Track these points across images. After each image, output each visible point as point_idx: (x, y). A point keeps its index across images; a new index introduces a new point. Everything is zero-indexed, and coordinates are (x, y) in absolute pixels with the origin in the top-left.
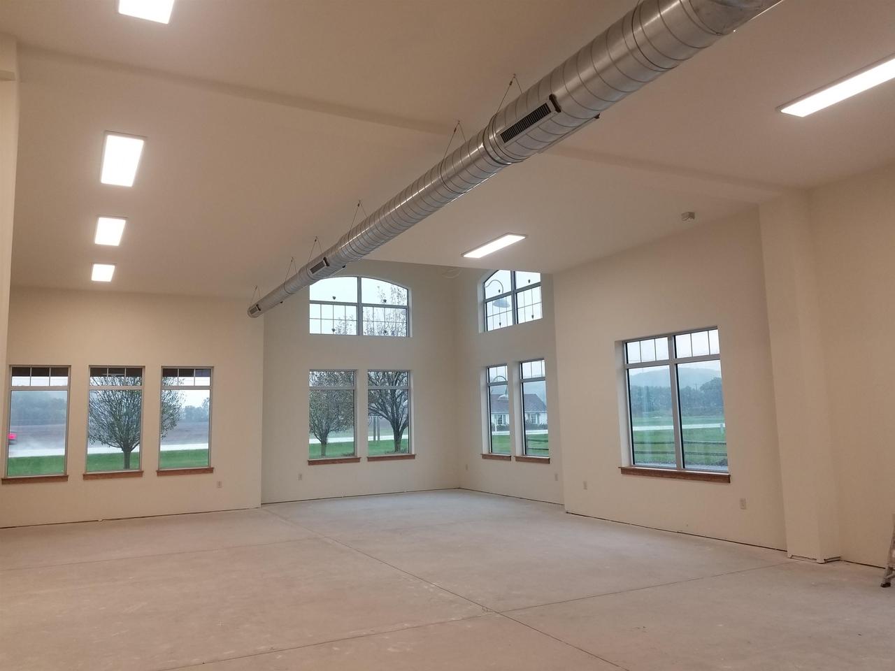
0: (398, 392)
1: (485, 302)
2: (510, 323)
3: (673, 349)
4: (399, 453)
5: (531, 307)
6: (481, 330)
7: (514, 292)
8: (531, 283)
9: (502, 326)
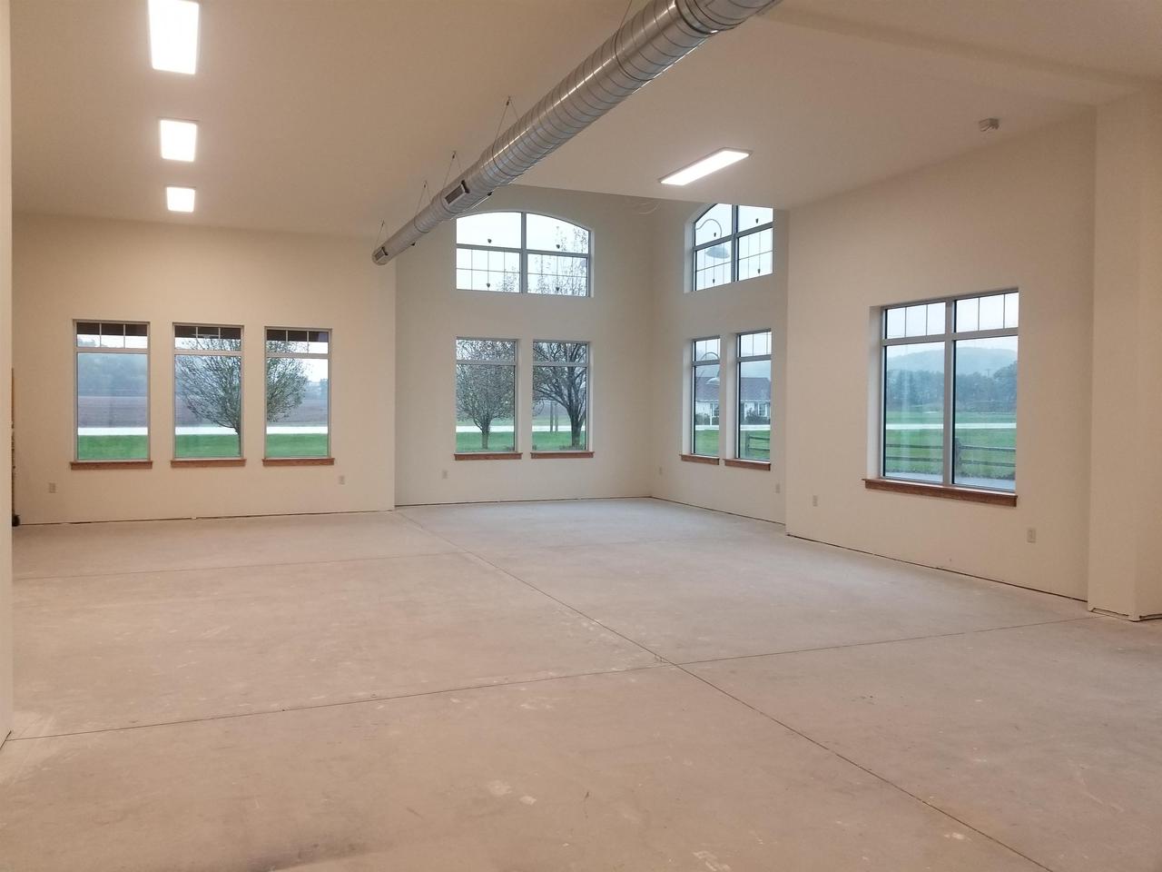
0: (578, 370)
1: (695, 249)
2: (728, 280)
3: (951, 319)
4: (576, 449)
5: (758, 257)
6: (687, 289)
7: (736, 236)
8: (760, 224)
9: (717, 284)
